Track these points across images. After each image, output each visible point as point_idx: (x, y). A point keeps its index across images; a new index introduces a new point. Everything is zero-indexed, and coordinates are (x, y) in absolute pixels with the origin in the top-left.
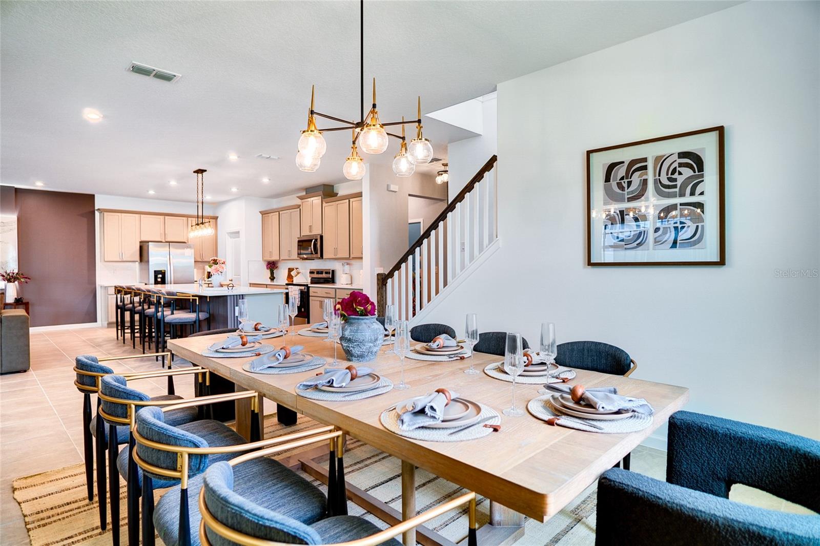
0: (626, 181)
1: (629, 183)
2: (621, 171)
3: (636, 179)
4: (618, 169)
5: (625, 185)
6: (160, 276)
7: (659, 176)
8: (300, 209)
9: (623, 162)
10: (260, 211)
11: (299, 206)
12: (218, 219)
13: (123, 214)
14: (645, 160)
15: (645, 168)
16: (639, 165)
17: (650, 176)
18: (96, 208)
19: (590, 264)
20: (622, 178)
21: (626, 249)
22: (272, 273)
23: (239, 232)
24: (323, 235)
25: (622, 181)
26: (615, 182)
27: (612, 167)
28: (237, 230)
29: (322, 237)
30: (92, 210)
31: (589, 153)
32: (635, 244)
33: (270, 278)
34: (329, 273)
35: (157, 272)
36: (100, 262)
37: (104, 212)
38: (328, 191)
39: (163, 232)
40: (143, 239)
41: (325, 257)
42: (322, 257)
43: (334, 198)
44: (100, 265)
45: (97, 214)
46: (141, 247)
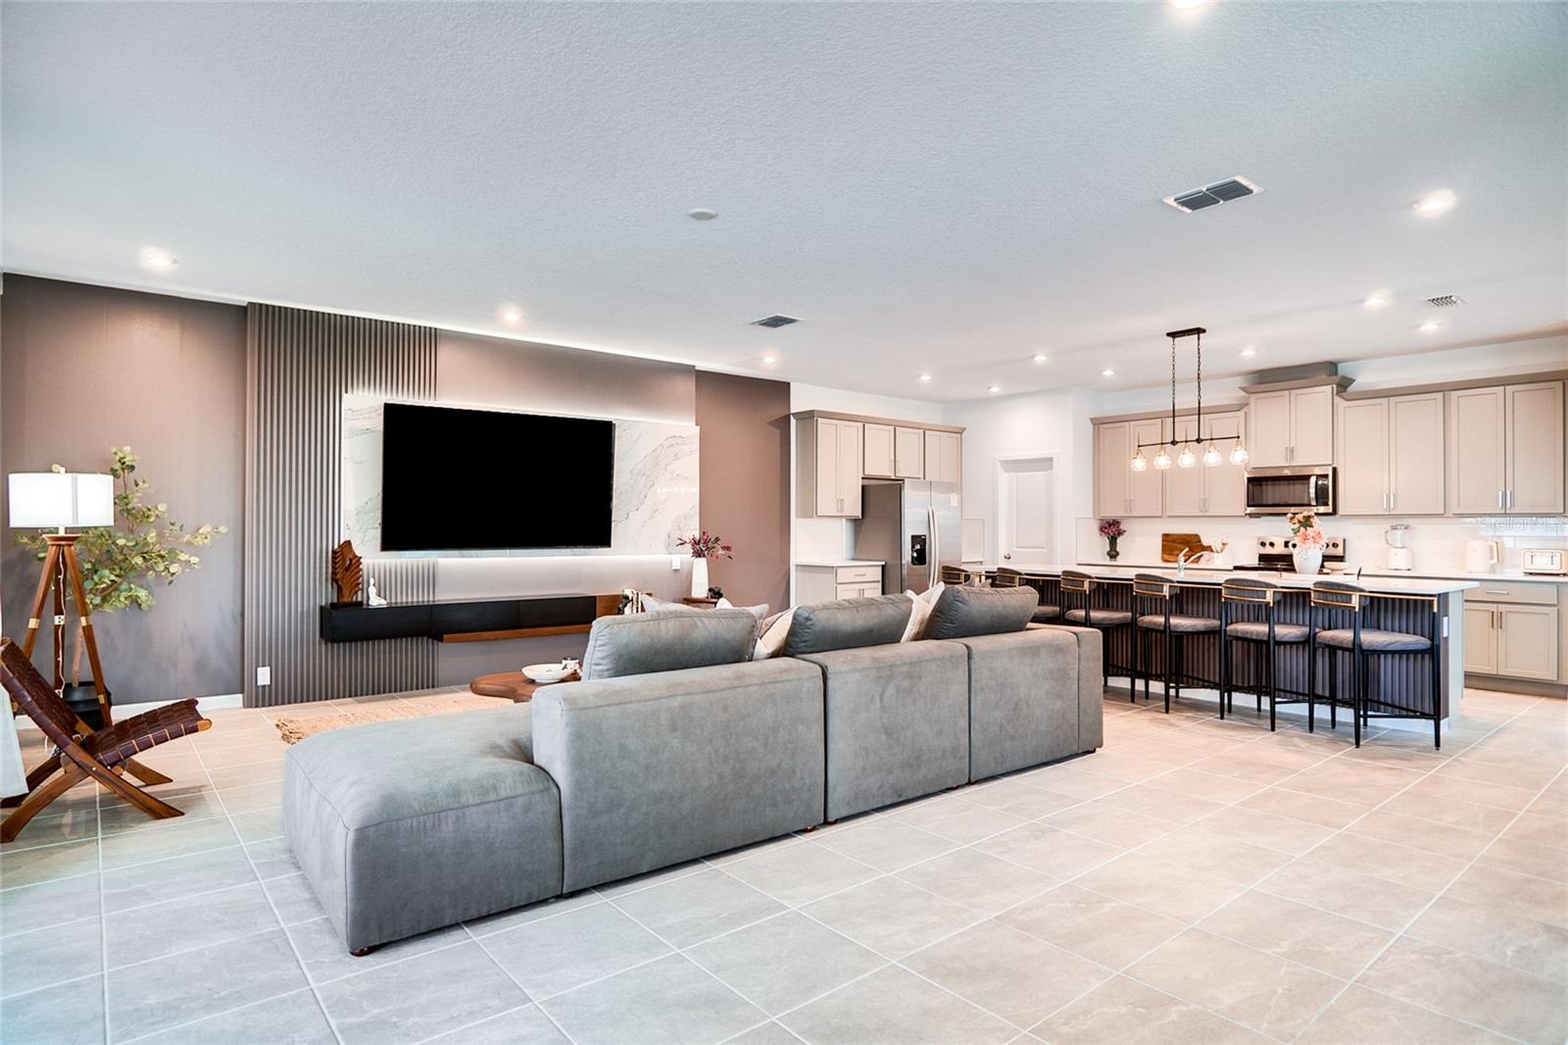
6: (918, 547)
8: (1247, 415)
10: (1092, 417)
11: (1241, 407)
12: (965, 434)
13: (843, 422)
18: (792, 412)
22: (1113, 542)
23: (1051, 459)
24: (1338, 466)
28: (1050, 456)
29: (1334, 471)
30: (784, 412)
33: (1108, 554)
34: (1337, 545)
35: (915, 539)
36: (797, 517)
37: (808, 417)
38: (1331, 374)
39: (892, 458)
40: (869, 472)
41: (1341, 510)
42: (1334, 512)
43: (1356, 393)
44: (796, 523)
45: (793, 421)
46: (863, 487)
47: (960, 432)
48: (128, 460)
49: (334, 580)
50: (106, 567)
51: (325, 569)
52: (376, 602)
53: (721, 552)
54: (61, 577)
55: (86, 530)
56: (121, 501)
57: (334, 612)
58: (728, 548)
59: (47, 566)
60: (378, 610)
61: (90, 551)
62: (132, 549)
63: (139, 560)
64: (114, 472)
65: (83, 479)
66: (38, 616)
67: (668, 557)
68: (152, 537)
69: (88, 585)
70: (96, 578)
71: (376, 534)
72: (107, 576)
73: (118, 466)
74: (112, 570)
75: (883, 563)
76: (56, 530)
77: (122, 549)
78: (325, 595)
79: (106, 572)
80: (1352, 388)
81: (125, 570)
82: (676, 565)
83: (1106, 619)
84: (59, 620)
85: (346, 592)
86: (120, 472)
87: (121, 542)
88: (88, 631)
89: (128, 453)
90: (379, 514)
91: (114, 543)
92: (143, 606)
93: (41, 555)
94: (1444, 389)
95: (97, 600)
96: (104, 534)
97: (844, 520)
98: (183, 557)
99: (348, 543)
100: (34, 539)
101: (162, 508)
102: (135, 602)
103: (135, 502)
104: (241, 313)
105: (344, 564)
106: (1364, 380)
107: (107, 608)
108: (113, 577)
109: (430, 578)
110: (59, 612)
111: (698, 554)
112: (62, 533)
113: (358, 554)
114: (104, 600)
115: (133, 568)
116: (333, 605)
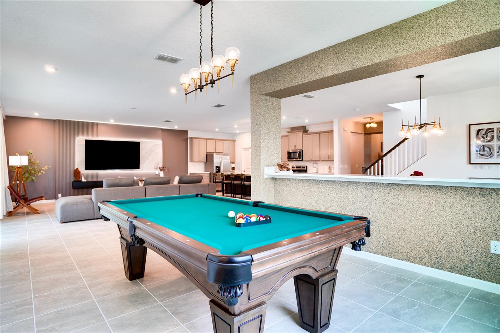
0: (485, 135)
1: (487, 136)
2: (484, 132)
3: (489, 135)
4: (482, 131)
5: (485, 137)
6: (218, 169)
7: (499, 134)
8: (288, 138)
9: (484, 129)
11: (287, 136)
12: (236, 141)
13: (200, 140)
14: (493, 129)
15: (493, 131)
16: (491, 130)
17: (495, 134)
19: (470, 163)
20: (484, 134)
21: (485, 158)
24: (303, 149)
25: (484, 135)
26: (481, 136)
27: (479, 130)
29: (302, 151)
30: (187, 138)
31: (470, 125)
32: (489, 157)
34: (305, 167)
35: (217, 167)
36: (190, 162)
37: (192, 139)
38: (304, 130)
39: (215, 148)
40: (207, 151)
41: (304, 160)
42: (302, 160)
43: (310, 133)
44: (189, 163)
45: (189, 140)
46: (206, 155)
47: (235, 141)
48: (31, 153)
49: (75, 176)
50: (26, 173)
51: (73, 174)
52: (84, 180)
53: (166, 170)
54: (18, 174)
55: (23, 166)
56: (29, 160)
57: (75, 183)
58: (168, 169)
59: (16, 172)
60: (84, 182)
61: (23, 170)
62: (32, 169)
63: (33, 172)
64: (28, 155)
65: (22, 157)
66: (14, 181)
67: (155, 171)
68: (36, 167)
69: (23, 176)
70: (25, 175)
71: (84, 166)
72: (27, 175)
73: (29, 154)
74: (28, 174)
75: (210, 172)
76: (17, 166)
77: (30, 170)
78: (73, 179)
79: (27, 174)
80: (308, 132)
81: (31, 174)
82: (157, 173)
83: (237, 183)
84: (18, 182)
85: (77, 178)
86: (29, 155)
87: (30, 168)
88: (23, 184)
89: (31, 151)
90: (84, 162)
91: (28, 169)
92: (35, 181)
93: (14, 171)
94: (320, 133)
95: (25, 179)
96: (26, 167)
97: (203, 163)
98: (42, 172)
99: (78, 169)
100: (12, 168)
101: (38, 161)
102: (32, 179)
103: (32, 160)
104: (55, 121)
105: (77, 173)
106: (311, 129)
107: (27, 181)
108: (28, 175)
109: (97, 176)
110: (18, 181)
111: (161, 170)
112: (18, 166)
113: (80, 171)
114: (26, 180)
115: (32, 173)
116: (74, 181)
